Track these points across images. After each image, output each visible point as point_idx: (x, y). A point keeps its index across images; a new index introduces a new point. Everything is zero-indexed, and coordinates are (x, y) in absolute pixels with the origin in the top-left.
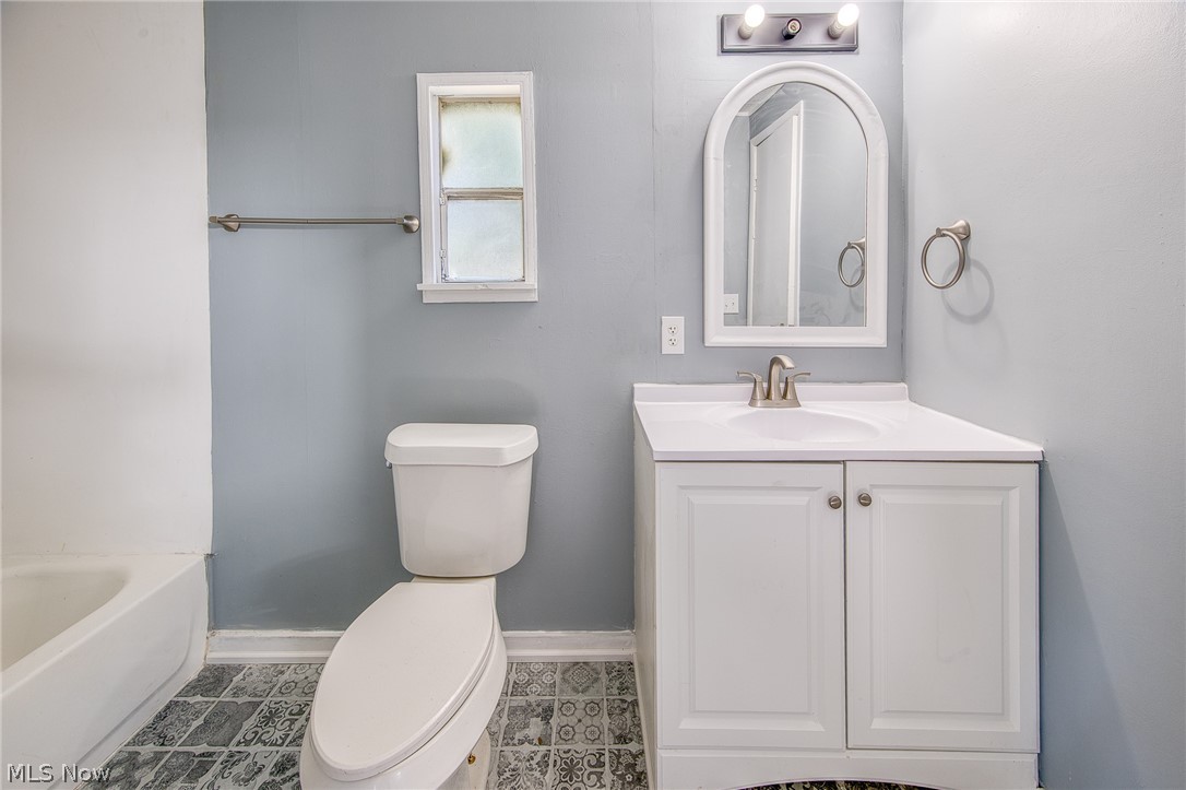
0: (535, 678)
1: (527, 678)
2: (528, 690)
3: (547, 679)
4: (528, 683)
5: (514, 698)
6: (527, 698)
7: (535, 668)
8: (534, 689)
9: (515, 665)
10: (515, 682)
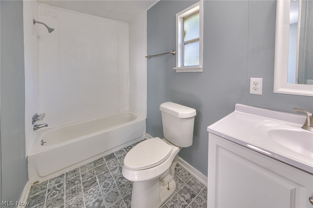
0: (196, 184)
1: (194, 183)
2: (192, 186)
3: (199, 187)
4: (193, 184)
5: (187, 184)
6: (191, 187)
7: (197, 182)
8: (194, 187)
9: (193, 177)
10: (190, 181)
